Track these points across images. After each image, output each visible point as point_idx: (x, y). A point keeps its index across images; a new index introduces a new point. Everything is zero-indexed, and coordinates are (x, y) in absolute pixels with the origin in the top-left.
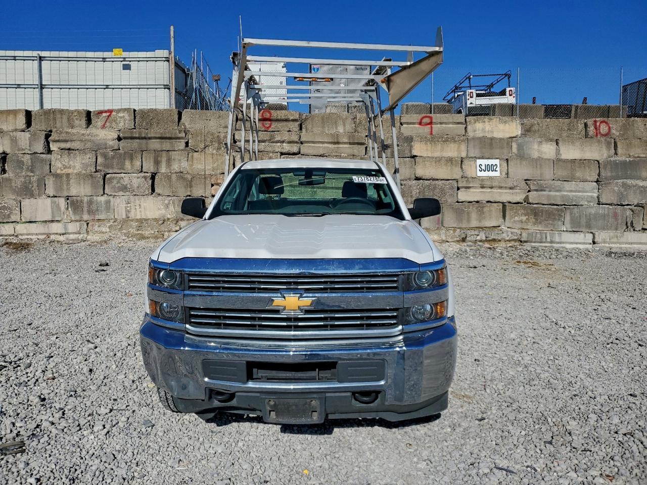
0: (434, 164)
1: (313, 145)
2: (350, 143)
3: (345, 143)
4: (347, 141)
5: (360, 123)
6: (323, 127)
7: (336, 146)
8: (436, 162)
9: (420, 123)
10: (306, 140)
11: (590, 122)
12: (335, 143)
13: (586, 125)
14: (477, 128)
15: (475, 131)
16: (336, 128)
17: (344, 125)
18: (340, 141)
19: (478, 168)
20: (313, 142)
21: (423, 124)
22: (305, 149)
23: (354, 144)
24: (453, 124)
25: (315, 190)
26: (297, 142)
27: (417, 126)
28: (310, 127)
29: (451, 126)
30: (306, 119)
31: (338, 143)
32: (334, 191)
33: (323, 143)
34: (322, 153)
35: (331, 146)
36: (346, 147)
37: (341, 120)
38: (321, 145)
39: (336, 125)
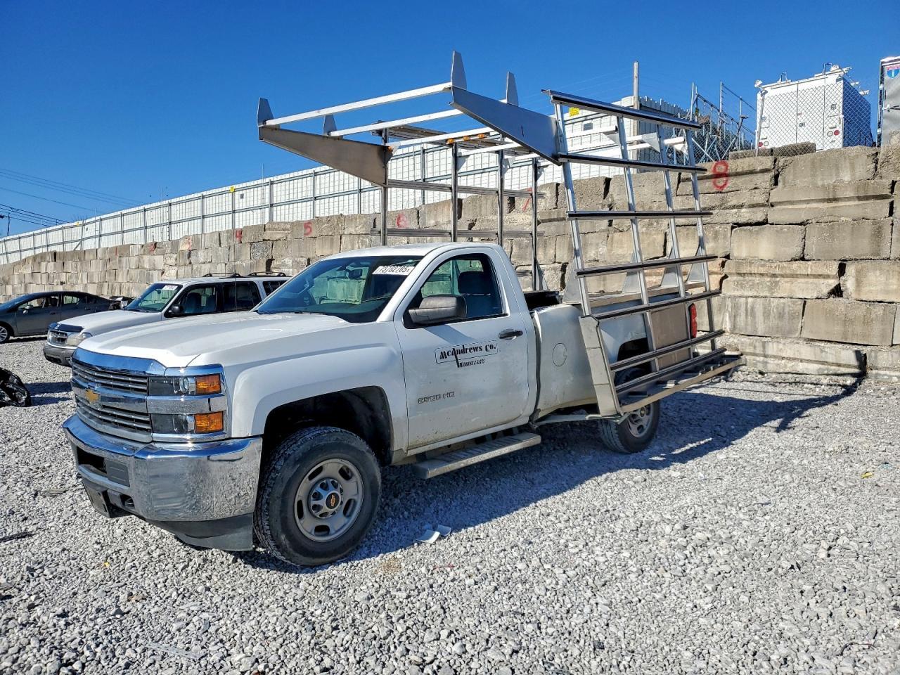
1: (791, 207)
2: (859, 198)
3: (849, 199)
4: (852, 195)
5: (887, 160)
6: (814, 176)
7: (832, 205)
10: (778, 201)
12: (830, 201)
16: (838, 175)
17: (853, 168)
18: (839, 195)
20: (791, 203)
22: (775, 215)
23: (867, 198)
25: (776, 279)
26: (763, 205)
28: (792, 177)
30: (785, 167)
31: (836, 200)
32: (811, 280)
33: (808, 202)
34: (805, 219)
35: (826, 205)
36: (852, 206)
37: (848, 161)
38: (804, 206)
39: (838, 169)
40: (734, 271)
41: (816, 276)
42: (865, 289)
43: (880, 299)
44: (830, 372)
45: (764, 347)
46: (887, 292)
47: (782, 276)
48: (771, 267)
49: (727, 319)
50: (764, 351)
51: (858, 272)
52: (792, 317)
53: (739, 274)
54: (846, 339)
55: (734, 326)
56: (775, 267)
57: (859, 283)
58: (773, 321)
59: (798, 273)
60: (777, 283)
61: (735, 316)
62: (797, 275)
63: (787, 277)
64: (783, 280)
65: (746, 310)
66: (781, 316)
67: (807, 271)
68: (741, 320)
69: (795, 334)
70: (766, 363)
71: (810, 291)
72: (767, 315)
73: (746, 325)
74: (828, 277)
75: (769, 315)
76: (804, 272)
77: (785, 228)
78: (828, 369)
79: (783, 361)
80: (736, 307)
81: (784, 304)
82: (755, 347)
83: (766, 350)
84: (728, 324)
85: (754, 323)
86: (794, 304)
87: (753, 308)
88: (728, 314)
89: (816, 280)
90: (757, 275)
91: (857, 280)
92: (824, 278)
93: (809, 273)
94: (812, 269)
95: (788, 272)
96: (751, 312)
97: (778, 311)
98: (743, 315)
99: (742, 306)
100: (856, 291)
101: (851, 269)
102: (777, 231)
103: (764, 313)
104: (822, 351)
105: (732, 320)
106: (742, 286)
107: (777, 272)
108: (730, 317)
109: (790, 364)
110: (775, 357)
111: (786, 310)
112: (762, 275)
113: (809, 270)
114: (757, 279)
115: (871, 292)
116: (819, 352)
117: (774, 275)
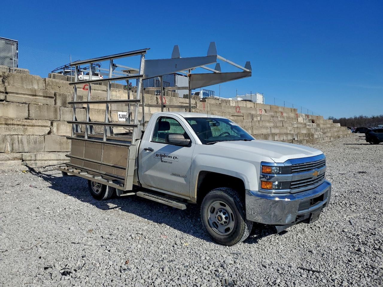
0: (97, 113)
1: (17, 95)
2: (44, 97)
3: (40, 96)
4: (42, 95)
5: (48, 84)
6: (22, 83)
7: (34, 97)
8: (97, 112)
9: (84, 89)
10: (11, 92)
11: (159, 97)
12: (33, 95)
13: (157, 98)
14: (113, 94)
15: (112, 96)
16: (32, 85)
17: (38, 84)
18: (37, 94)
19: (119, 117)
20: (17, 94)
21: (85, 89)
22: (10, 97)
23: (46, 97)
24: (101, 91)
25: (26, 127)
26: (3, 92)
27: (82, 90)
28: (11, 82)
29: (100, 92)
30: (8, 76)
31: (35, 95)
32: (40, 128)
33: (24, 94)
34: (24, 102)
35: (30, 97)
36: (42, 99)
37: (36, 81)
38: (23, 96)
39: (32, 83)
40: (4, 123)
41: (42, 126)
42: (60, 131)
43: (64, 135)
44: (62, 163)
45: (35, 156)
46: (67, 133)
47: (28, 126)
48: (23, 121)
49: (8, 145)
50: (35, 158)
51: (58, 125)
52: (40, 143)
53: (6, 124)
54: (61, 150)
55: (12, 149)
56: (25, 122)
57: (58, 129)
58: (32, 145)
59: (35, 124)
60: (26, 129)
61: (12, 144)
62: (35, 125)
63: (30, 126)
64: (29, 128)
65: (18, 141)
66: (35, 143)
67: (39, 124)
68: (16, 146)
69: (42, 150)
70: (36, 163)
71: (41, 132)
72: (29, 142)
73: (19, 147)
74: (47, 126)
75: (30, 142)
76: (38, 125)
77: (21, 105)
78: (60, 162)
79: (43, 161)
80: (12, 140)
81: (36, 138)
82: (31, 157)
83: (36, 157)
84: (9, 148)
85: (23, 147)
86: (40, 137)
87: (21, 141)
88: (8, 143)
89: (42, 128)
90: (16, 125)
91: (57, 128)
92: (45, 127)
93: (40, 125)
94: (41, 124)
95: (31, 124)
96: (21, 142)
97: (34, 141)
98: (17, 143)
99: (16, 139)
100: (57, 132)
101: (55, 124)
102: (17, 105)
103: (27, 142)
104: (59, 155)
105: (11, 146)
106: (9, 130)
107: (26, 124)
108: (10, 145)
109: (46, 162)
110: (39, 160)
111: (38, 140)
112: (18, 125)
113: (40, 123)
114: (16, 127)
115: (61, 132)
116: (58, 156)
117: (24, 125)
